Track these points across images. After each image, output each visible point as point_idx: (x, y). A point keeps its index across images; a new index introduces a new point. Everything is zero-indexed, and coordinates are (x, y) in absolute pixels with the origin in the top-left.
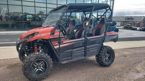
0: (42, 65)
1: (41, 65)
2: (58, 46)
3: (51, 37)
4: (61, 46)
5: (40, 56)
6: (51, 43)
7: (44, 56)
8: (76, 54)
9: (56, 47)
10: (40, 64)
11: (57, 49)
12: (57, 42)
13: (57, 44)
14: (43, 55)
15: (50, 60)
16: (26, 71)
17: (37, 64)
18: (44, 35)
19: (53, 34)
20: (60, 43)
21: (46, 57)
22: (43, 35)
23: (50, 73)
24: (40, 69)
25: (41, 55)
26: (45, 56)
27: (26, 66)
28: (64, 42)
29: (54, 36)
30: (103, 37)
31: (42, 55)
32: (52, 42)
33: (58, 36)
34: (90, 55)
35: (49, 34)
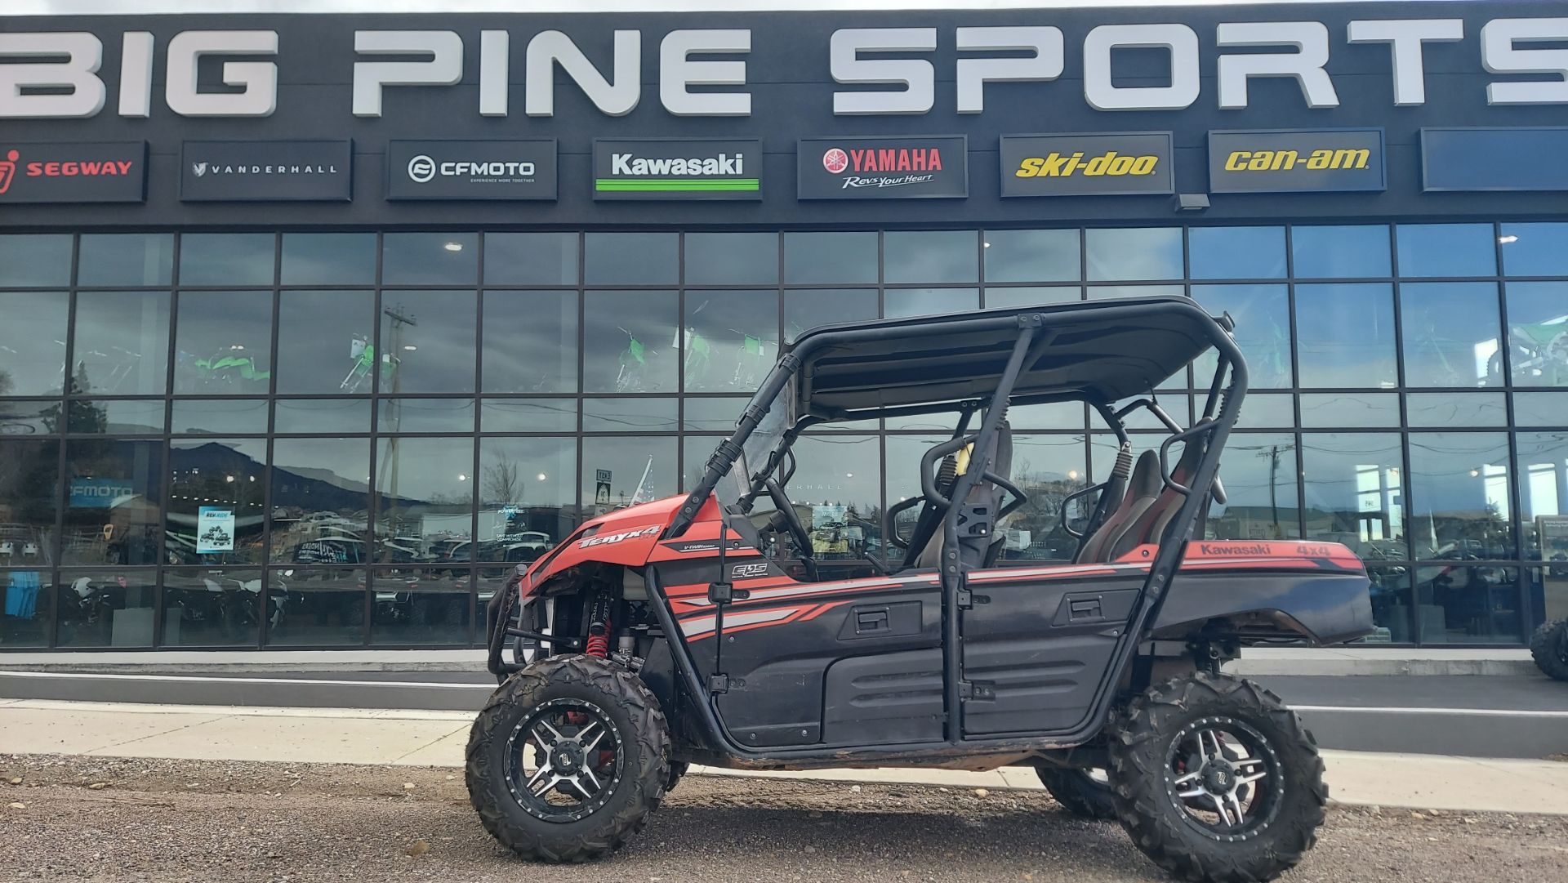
0: (588, 749)
1: (582, 745)
2: (707, 624)
3: (663, 553)
4: (731, 621)
5: (575, 675)
6: (663, 595)
7: (601, 682)
8: (855, 704)
9: (690, 628)
10: (578, 738)
11: (703, 641)
12: (705, 587)
13: (704, 602)
14: (596, 676)
15: (641, 714)
16: (479, 765)
17: (559, 738)
18: (621, 537)
19: (681, 531)
20: (722, 607)
21: (615, 691)
22: (612, 539)
23: (636, 825)
24: (575, 780)
25: (585, 674)
26: (612, 682)
27: (482, 732)
28: (754, 595)
29: (678, 547)
31: (591, 670)
32: (669, 591)
33: (712, 551)
34: (1004, 729)
35: (652, 532)
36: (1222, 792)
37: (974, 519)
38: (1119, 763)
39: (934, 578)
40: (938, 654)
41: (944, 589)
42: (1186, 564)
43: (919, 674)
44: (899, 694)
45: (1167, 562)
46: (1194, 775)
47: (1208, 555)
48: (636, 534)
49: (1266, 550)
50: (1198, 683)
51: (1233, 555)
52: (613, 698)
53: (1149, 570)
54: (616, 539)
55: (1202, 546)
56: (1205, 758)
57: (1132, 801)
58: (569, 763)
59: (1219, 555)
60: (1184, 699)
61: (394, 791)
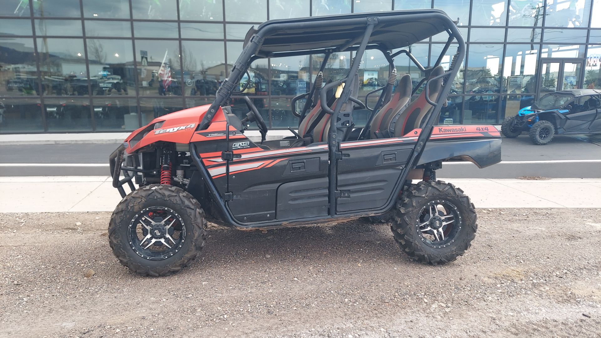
0: (168, 227)
1: (165, 225)
2: (222, 170)
3: (198, 138)
4: (233, 168)
5: (159, 196)
6: (199, 157)
7: (172, 199)
8: (290, 202)
9: (214, 172)
10: (163, 222)
11: (220, 178)
12: (220, 153)
13: (220, 160)
14: (169, 196)
15: (193, 212)
16: (115, 238)
17: (153, 223)
18: (176, 129)
19: (207, 126)
20: (229, 160)
21: (179, 202)
22: (171, 130)
23: (193, 258)
24: (163, 240)
25: (164, 195)
26: (177, 198)
27: (115, 223)
28: (244, 157)
29: (206, 134)
30: (416, 144)
31: (167, 193)
32: (202, 155)
33: (223, 136)
34: (353, 210)
35: (191, 127)
36: (437, 229)
37: (344, 119)
38: (399, 220)
39: (326, 147)
40: (326, 180)
41: (330, 151)
42: (432, 137)
43: (318, 189)
44: (309, 197)
45: (424, 137)
46: (427, 223)
47: (441, 133)
48: (183, 128)
49: (464, 130)
50: (433, 187)
51: (452, 132)
52: (179, 205)
53: (417, 140)
54: (173, 130)
55: (439, 129)
56: (431, 215)
57: (404, 235)
58: (159, 234)
59: (446, 133)
60: (427, 194)
61: (72, 227)
